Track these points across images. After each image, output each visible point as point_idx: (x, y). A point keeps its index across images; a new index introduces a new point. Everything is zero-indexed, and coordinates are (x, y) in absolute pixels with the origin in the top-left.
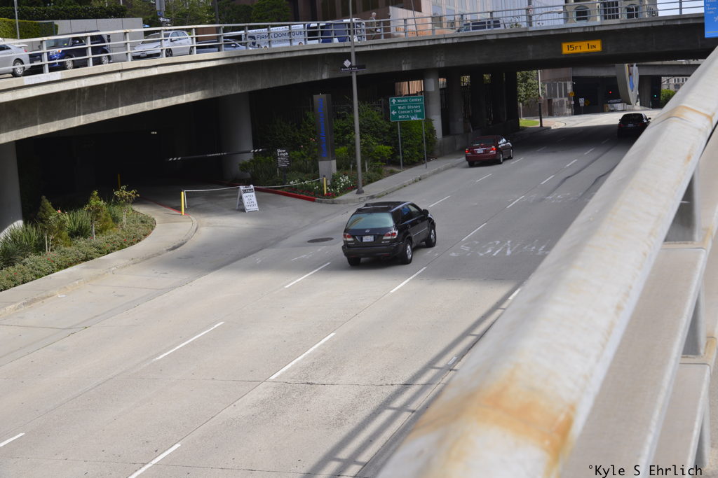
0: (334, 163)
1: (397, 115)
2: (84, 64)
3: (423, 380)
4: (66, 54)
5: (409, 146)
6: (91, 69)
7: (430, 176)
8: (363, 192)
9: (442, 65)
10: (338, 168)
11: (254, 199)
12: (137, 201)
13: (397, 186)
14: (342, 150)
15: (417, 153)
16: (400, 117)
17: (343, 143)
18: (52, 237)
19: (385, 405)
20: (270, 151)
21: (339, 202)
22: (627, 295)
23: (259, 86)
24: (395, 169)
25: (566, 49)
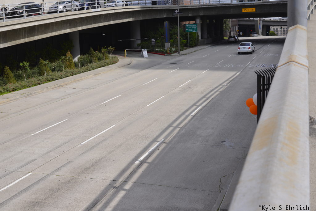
0: (170, 44)
1: (188, 30)
2: (95, 8)
3: (220, 87)
5: (191, 41)
7: (199, 50)
8: (180, 53)
10: (171, 46)
11: (146, 53)
13: (190, 52)
14: (172, 40)
15: (194, 43)
16: (189, 31)
17: (171, 38)
18: (94, 59)
19: (212, 91)
20: (150, 39)
21: (173, 56)
24: (187, 48)
25: (243, 11)
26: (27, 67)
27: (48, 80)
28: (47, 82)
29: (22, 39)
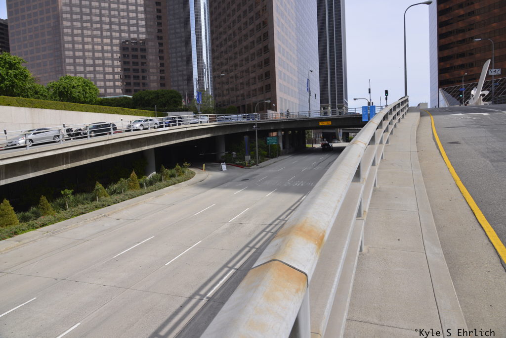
0: (250, 156)
2: (175, 125)
3: (275, 223)
4: (170, 122)
5: (272, 152)
6: (178, 127)
7: (279, 161)
8: (258, 165)
9: (283, 128)
10: (251, 158)
11: (225, 167)
12: (190, 167)
13: (269, 164)
14: (252, 153)
15: (275, 154)
16: (270, 143)
17: (253, 151)
18: (164, 177)
19: (263, 231)
20: (230, 153)
21: (251, 168)
22: (341, 197)
23: (227, 133)
24: (268, 159)
25: (321, 124)
26: (69, 196)
27: (97, 207)
28: (94, 210)
29: (63, 165)
